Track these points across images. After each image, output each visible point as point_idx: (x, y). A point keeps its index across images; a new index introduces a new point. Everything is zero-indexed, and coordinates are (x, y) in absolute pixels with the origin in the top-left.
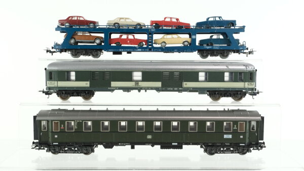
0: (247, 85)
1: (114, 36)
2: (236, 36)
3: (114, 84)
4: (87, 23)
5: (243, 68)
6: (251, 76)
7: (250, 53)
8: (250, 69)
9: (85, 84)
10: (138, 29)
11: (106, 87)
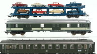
0: (87, 29)
1: (34, 10)
2: (82, 9)
3: (33, 29)
4: (23, 5)
5: (85, 22)
6: (88, 25)
7: (87, 16)
8: (88, 22)
9: (22, 29)
10: (43, 7)
11: (30, 30)
